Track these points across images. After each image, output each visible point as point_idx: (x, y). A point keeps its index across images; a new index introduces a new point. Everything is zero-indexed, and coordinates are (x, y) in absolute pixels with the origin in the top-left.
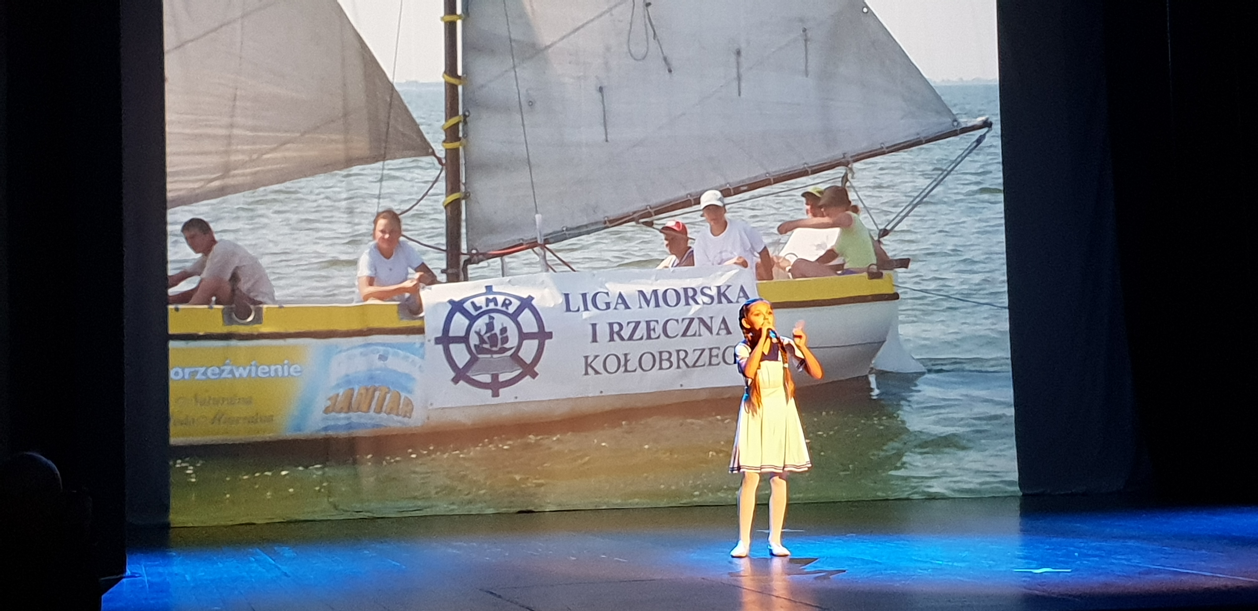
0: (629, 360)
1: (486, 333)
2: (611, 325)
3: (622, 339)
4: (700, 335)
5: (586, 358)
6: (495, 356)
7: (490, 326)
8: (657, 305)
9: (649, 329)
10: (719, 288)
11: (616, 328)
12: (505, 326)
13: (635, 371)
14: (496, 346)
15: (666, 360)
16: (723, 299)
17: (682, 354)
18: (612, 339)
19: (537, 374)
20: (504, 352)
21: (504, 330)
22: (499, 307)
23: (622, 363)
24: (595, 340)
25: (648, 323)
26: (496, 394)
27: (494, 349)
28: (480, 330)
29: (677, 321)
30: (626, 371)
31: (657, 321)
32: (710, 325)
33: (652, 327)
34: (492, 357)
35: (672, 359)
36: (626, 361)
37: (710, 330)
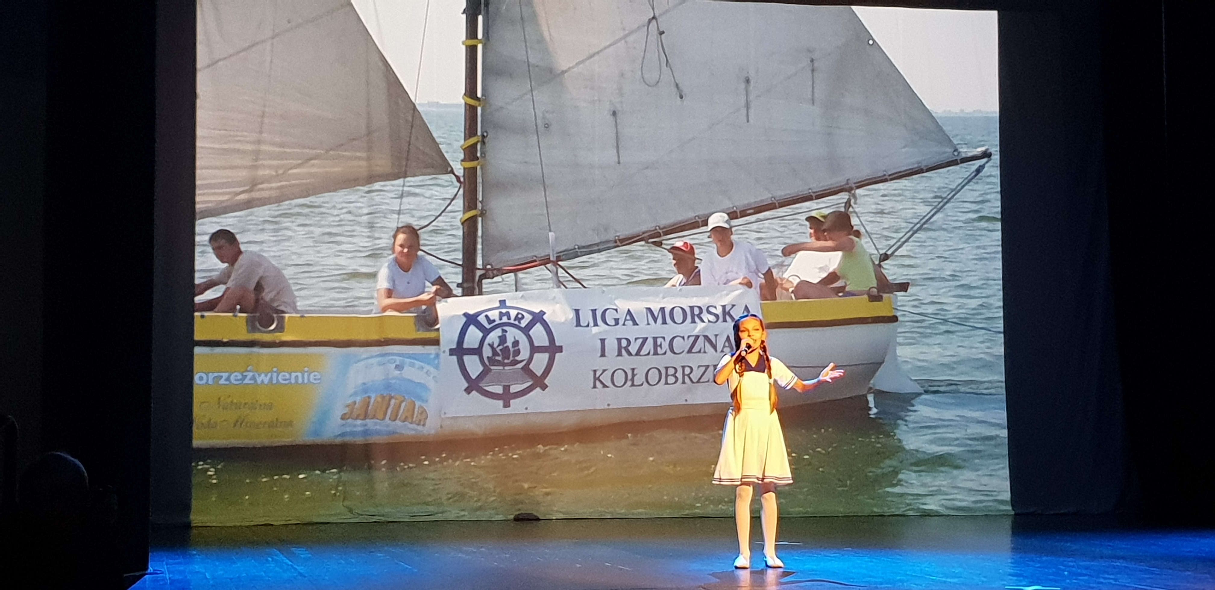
0: (636, 374)
1: (499, 346)
2: (619, 340)
3: (630, 354)
4: (705, 352)
5: (595, 371)
6: (506, 368)
7: (503, 339)
8: (664, 322)
9: (655, 345)
10: (724, 307)
11: (624, 343)
12: (517, 339)
13: (642, 385)
14: (509, 359)
15: (672, 375)
16: (728, 318)
17: (687, 371)
18: (620, 354)
19: (547, 386)
20: (515, 365)
21: (516, 343)
22: (512, 321)
23: (630, 377)
24: (603, 355)
25: (655, 339)
26: (507, 405)
27: (506, 361)
28: (493, 343)
29: (683, 338)
30: (633, 385)
31: (664, 338)
32: (714, 342)
33: (659, 343)
34: (504, 369)
35: (677, 375)
36: (634, 375)
37: (715, 347)
